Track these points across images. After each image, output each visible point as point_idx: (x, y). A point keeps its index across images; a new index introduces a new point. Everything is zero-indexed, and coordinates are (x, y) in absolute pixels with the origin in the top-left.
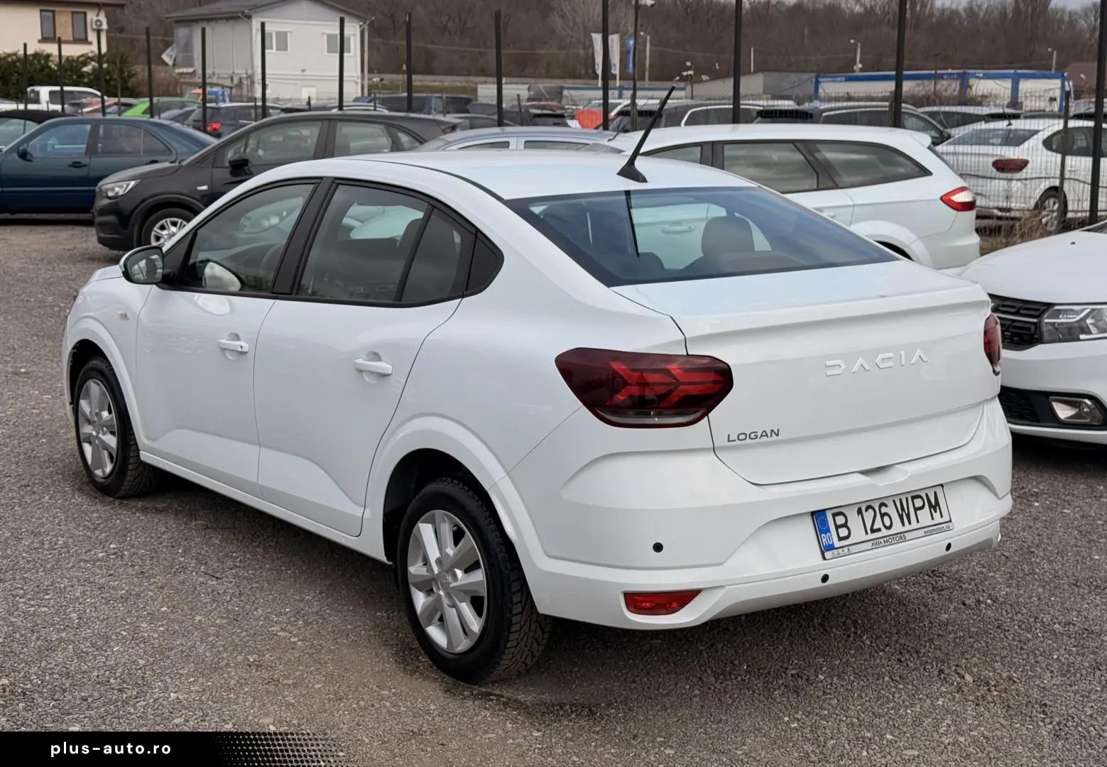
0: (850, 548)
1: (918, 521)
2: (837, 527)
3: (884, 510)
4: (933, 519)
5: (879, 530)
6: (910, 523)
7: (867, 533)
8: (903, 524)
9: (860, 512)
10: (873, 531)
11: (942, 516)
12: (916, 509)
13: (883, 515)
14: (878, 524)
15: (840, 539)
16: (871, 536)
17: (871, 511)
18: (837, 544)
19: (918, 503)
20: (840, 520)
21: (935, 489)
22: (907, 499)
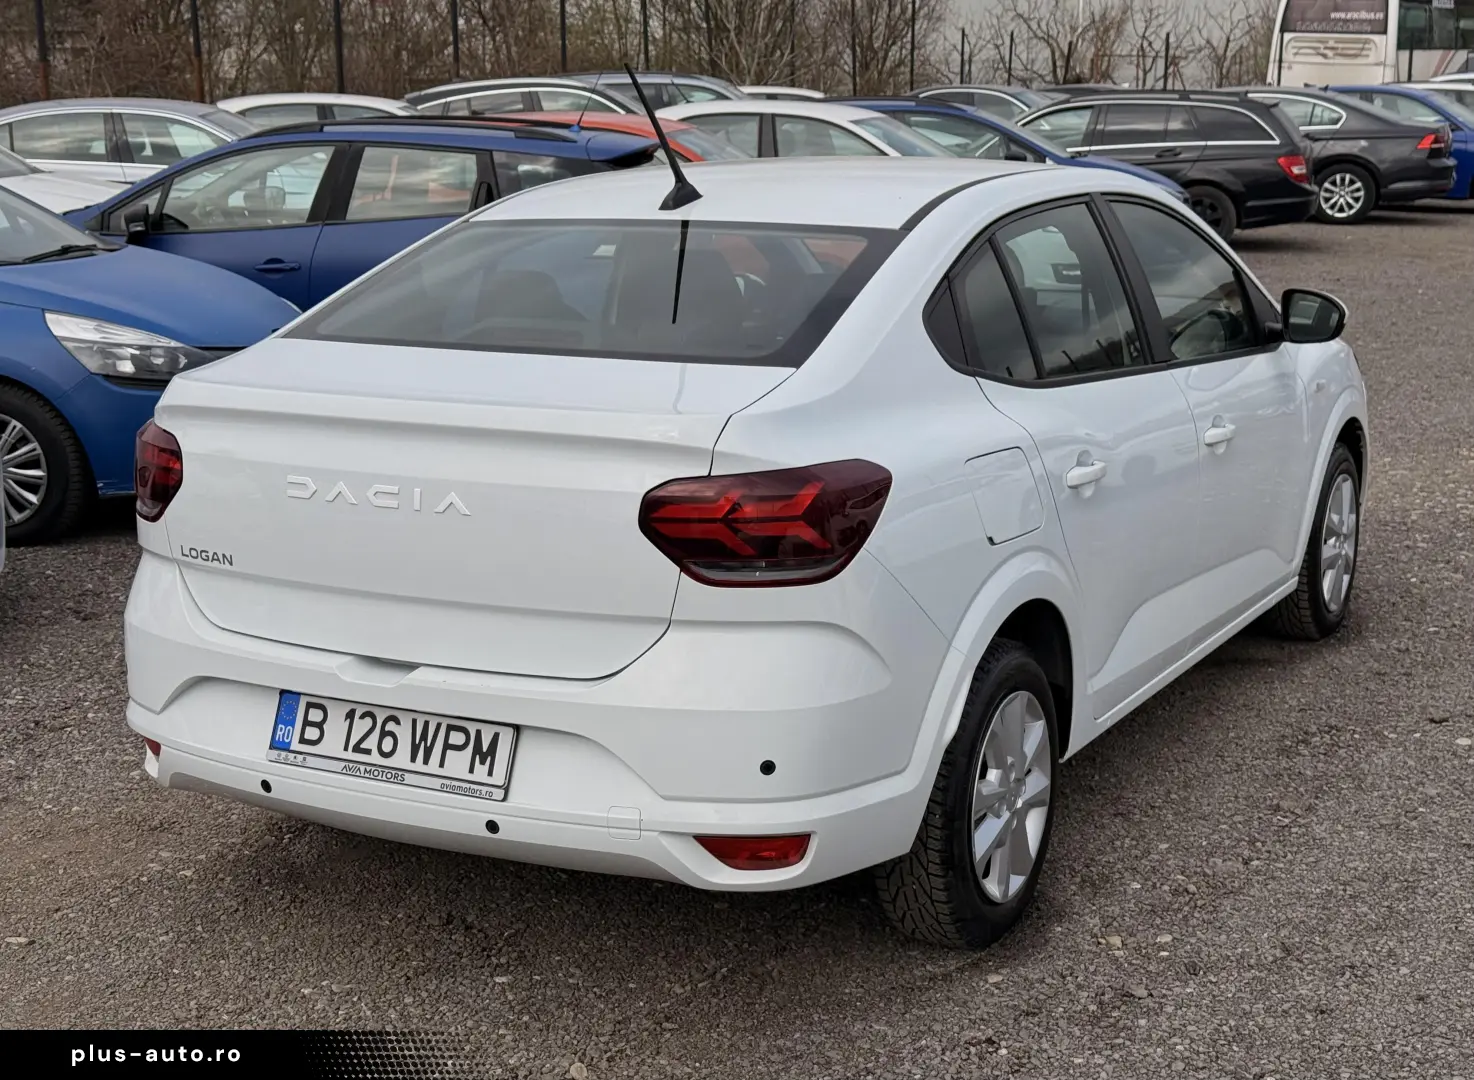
0: (308, 758)
1: (442, 765)
2: (307, 723)
3: (390, 726)
4: (471, 771)
5: (368, 752)
6: (426, 762)
7: (346, 749)
8: (413, 759)
9: (350, 715)
10: (357, 749)
11: (490, 773)
12: (447, 746)
13: (384, 734)
14: (371, 743)
15: (303, 741)
16: (350, 755)
17: (368, 721)
18: (295, 745)
19: (457, 738)
20: (315, 715)
21: (497, 729)
22: (439, 726)
